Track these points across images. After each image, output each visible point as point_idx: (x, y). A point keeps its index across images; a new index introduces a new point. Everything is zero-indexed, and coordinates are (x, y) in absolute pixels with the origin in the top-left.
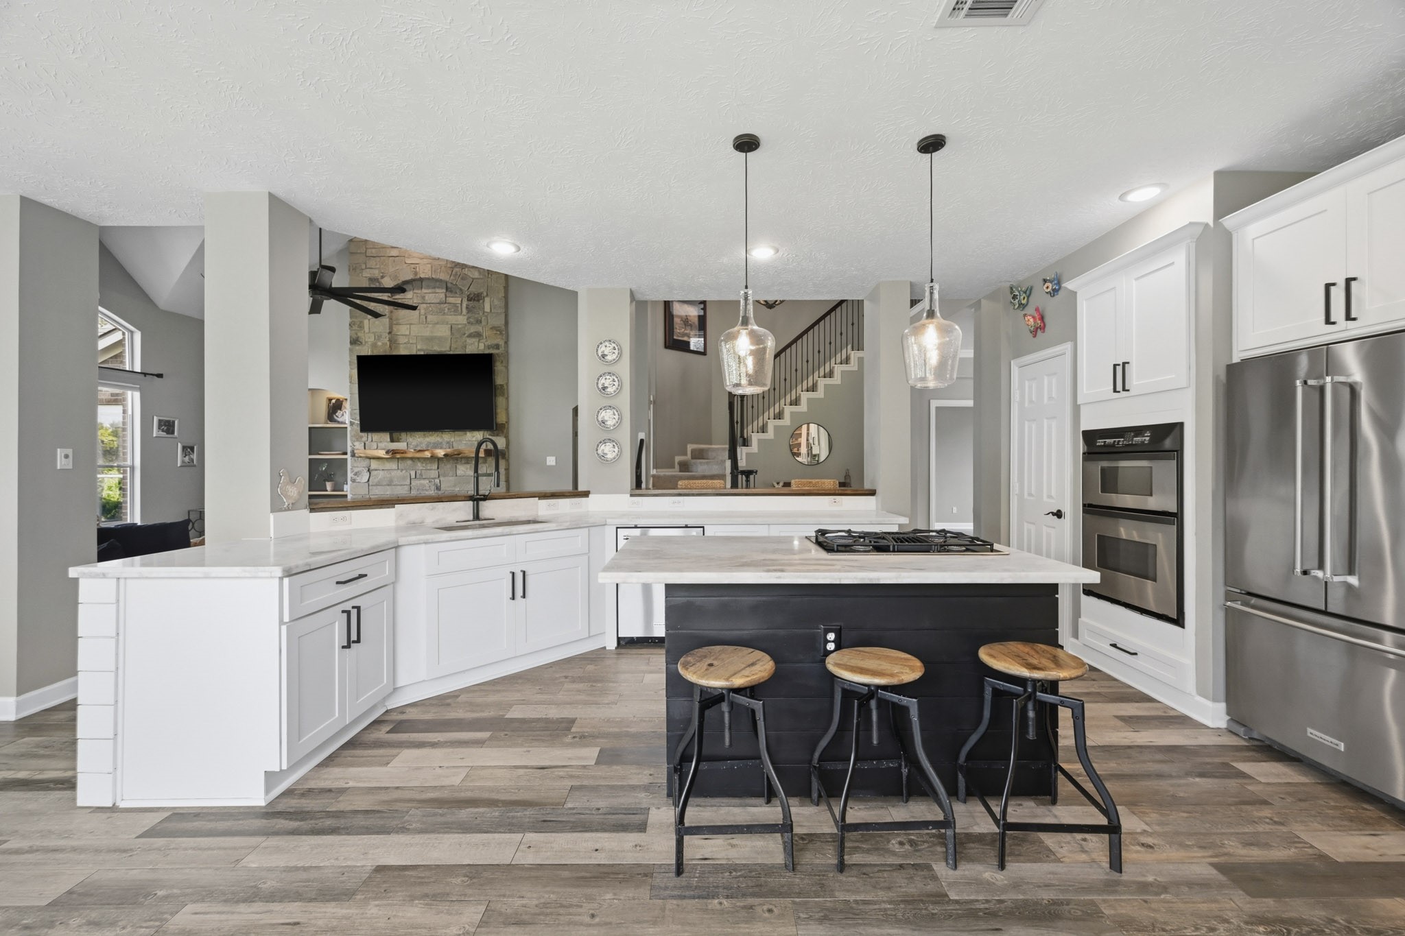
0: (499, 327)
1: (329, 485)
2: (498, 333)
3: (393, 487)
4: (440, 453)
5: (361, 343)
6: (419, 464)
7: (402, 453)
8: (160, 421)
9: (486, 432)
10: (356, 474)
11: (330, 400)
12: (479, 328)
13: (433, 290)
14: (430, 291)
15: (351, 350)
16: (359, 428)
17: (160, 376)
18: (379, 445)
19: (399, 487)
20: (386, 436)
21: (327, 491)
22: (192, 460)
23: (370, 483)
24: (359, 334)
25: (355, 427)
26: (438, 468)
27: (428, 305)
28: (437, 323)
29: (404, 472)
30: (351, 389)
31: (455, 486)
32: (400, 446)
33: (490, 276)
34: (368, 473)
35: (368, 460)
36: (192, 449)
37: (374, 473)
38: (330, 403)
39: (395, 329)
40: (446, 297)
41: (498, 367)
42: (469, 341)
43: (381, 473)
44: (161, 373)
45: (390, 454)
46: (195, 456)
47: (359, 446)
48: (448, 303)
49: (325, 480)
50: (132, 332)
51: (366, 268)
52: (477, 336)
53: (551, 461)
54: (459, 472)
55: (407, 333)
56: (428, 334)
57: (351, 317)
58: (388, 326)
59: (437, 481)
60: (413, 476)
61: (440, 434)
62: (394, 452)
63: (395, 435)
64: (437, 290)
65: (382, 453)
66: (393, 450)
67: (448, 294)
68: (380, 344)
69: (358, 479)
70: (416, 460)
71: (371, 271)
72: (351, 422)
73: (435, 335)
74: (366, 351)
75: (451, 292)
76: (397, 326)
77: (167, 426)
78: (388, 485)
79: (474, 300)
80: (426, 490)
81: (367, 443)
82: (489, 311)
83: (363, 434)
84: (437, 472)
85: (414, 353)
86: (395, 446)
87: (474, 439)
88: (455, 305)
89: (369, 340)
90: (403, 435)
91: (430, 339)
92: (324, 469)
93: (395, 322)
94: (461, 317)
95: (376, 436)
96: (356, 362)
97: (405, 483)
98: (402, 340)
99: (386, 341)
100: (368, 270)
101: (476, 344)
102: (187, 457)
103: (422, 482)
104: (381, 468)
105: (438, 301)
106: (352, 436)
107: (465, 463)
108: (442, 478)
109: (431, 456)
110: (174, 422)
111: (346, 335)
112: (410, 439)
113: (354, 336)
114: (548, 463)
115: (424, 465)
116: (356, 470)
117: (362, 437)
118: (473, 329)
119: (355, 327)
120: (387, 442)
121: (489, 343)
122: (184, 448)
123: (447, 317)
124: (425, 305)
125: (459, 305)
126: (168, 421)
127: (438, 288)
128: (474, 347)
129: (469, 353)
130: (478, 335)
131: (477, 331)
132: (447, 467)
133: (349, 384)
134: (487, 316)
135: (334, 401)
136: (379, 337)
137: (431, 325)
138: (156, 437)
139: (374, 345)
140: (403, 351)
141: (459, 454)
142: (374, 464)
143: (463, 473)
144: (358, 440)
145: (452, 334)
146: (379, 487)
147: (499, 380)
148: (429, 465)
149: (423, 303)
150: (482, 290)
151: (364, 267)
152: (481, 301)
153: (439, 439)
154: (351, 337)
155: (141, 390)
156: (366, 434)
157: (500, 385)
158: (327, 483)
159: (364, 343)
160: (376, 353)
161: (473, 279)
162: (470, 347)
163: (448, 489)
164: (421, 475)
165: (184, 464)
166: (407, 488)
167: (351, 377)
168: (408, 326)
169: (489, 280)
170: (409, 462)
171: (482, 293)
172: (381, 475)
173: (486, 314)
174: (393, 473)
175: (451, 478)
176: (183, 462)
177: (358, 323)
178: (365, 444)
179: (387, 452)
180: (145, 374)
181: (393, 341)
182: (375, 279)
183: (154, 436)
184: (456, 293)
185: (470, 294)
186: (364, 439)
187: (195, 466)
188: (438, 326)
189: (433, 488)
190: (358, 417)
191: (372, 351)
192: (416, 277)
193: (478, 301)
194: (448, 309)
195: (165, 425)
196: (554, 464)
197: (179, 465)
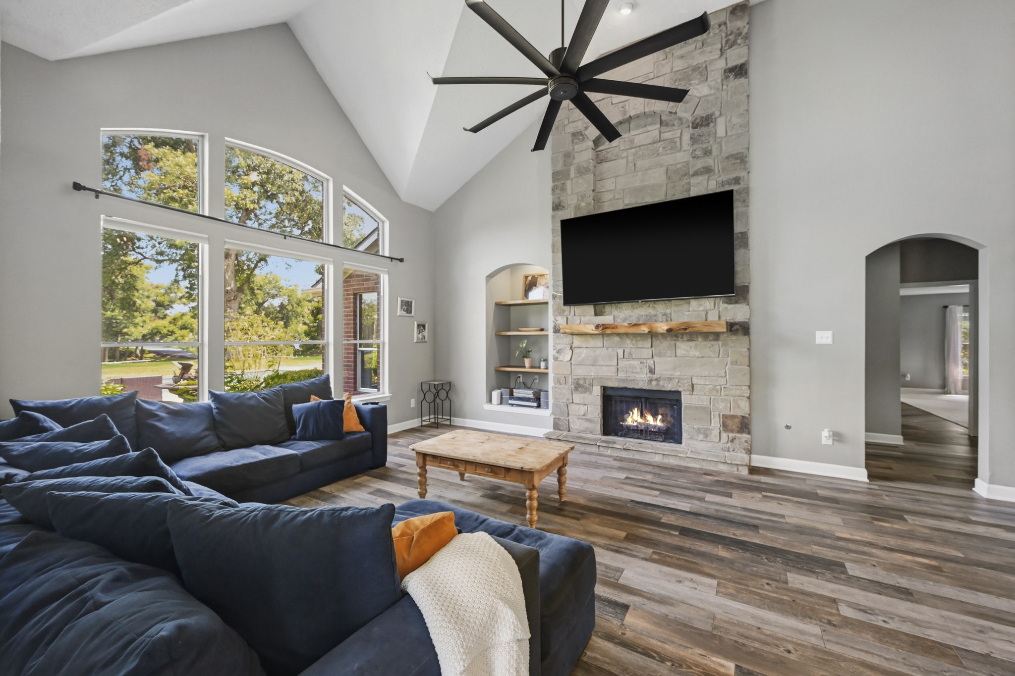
0: (739, 153)
1: (527, 362)
2: (739, 161)
3: (598, 367)
4: (662, 327)
5: (564, 207)
6: (628, 341)
7: (612, 328)
8: (402, 301)
9: (717, 300)
10: (558, 352)
11: (526, 277)
12: (709, 161)
13: (644, 129)
14: (640, 131)
15: (553, 217)
16: (562, 302)
17: (401, 260)
18: (583, 319)
19: (604, 368)
20: (589, 309)
21: (524, 367)
22: (424, 337)
23: (573, 362)
24: (562, 198)
25: (557, 300)
26: (652, 347)
27: (637, 149)
28: (650, 168)
29: (610, 350)
30: (554, 259)
31: (675, 368)
32: (607, 319)
33: (725, 87)
34: (571, 351)
35: (570, 337)
36: (424, 326)
37: (576, 351)
38: (527, 280)
39: (598, 186)
40: (660, 133)
41: (738, 208)
42: (694, 181)
43: (585, 351)
44: (402, 257)
45: (600, 329)
46: (426, 333)
47: (561, 321)
48: (663, 141)
49: (524, 357)
50: (383, 222)
51: (569, 123)
52: (706, 173)
53: (824, 337)
54: (679, 352)
55: (613, 187)
56: (638, 184)
57: (553, 181)
58: (592, 182)
59: (651, 362)
60: (621, 356)
61: (652, 304)
62: (605, 327)
63: (599, 307)
64: (649, 128)
65: (590, 329)
66: (603, 325)
67: (663, 129)
68: (583, 204)
69: (561, 358)
70: (625, 337)
71: (575, 124)
72: (553, 295)
73: (646, 183)
74: (569, 214)
75: (667, 125)
76: (601, 183)
77: (407, 306)
78: (593, 365)
79: (702, 125)
80: (637, 373)
81: (569, 317)
82: (723, 134)
83: (567, 308)
84: (650, 351)
85: (621, 208)
86: (601, 320)
87: (701, 308)
88: (672, 141)
89: (572, 202)
90: (608, 308)
91: (641, 190)
92: (524, 345)
93: (598, 178)
94: (682, 153)
95: (578, 309)
96: (559, 229)
97: (609, 363)
98: (606, 197)
99: (590, 200)
100: (571, 124)
101: (705, 183)
102: (421, 334)
103: (632, 362)
104: (584, 345)
105: (650, 141)
106: (554, 311)
107: (688, 341)
108: (656, 359)
109: (649, 332)
110: (411, 302)
111: (548, 199)
112: (616, 312)
113: (557, 201)
114: (818, 341)
115: (634, 342)
116: (559, 347)
117: (564, 311)
118: (700, 164)
119: (558, 191)
120: (591, 315)
121: (724, 177)
122: (419, 326)
123: (663, 157)
124: (633, 150)
125: (678, 139)
126: (408, 302)
127: (650, 124)
128: (701, 187)
129: (695, 195)
130: (708, 170)
131: (706, 165)
132: (664, 345)
133: (552, 254)
134: (720, 144)
135: (530, 278)
136: (583, 197)
137: (640, 173)
138: (399, 316)
139: (578, 207)
140: (607, 208)
141: (686, 329)
142: (577, 341)
143: (685, 352)
144: (560, 314)
145: (669, 178)
146: (582, 367)
147: (738, 228)
148: (641, 342)
149: (632, 148)
150: (714, 109)
151: (566, 122)
152: (712, 125)
153: (651, 311)
154: (553, 203)
155: (388, 273)
156: (568, 307)
157: (741, 233)
158: (525, 359)
159: (566, 207)
160: (579, 215)
161: (700, 98)
162: (696, 189)
163: (664, 373)
164: (630, 354)
165: (419, 341)
166: (614, 369)
167: (553, 246)
168: (614, 179)
169: (724, 93)
170: (617, 339)
171: (712, 115)
172: (584, 353)
173: (718, 140)
174: (598, 351)
175: (669, 359)
176: (418, 338)
177: (560, 186)
178: (567, 318)
179: (597, 327)
180: (392, 259)
181: (597, 200)
182: (578, 133)
183: (398, 314)
184: (674, 125)
185: (696, 119)
186: (567, 313)
187: (426, 342)
188: (650, 172)
189: (646, 370)
190: (561, 290)
191: (575, 214)
192: (625, 117)
193: (708, 125)
194: (664, 148)
195: (406, 306)
196: (829, 341)
197: (415, 341)
